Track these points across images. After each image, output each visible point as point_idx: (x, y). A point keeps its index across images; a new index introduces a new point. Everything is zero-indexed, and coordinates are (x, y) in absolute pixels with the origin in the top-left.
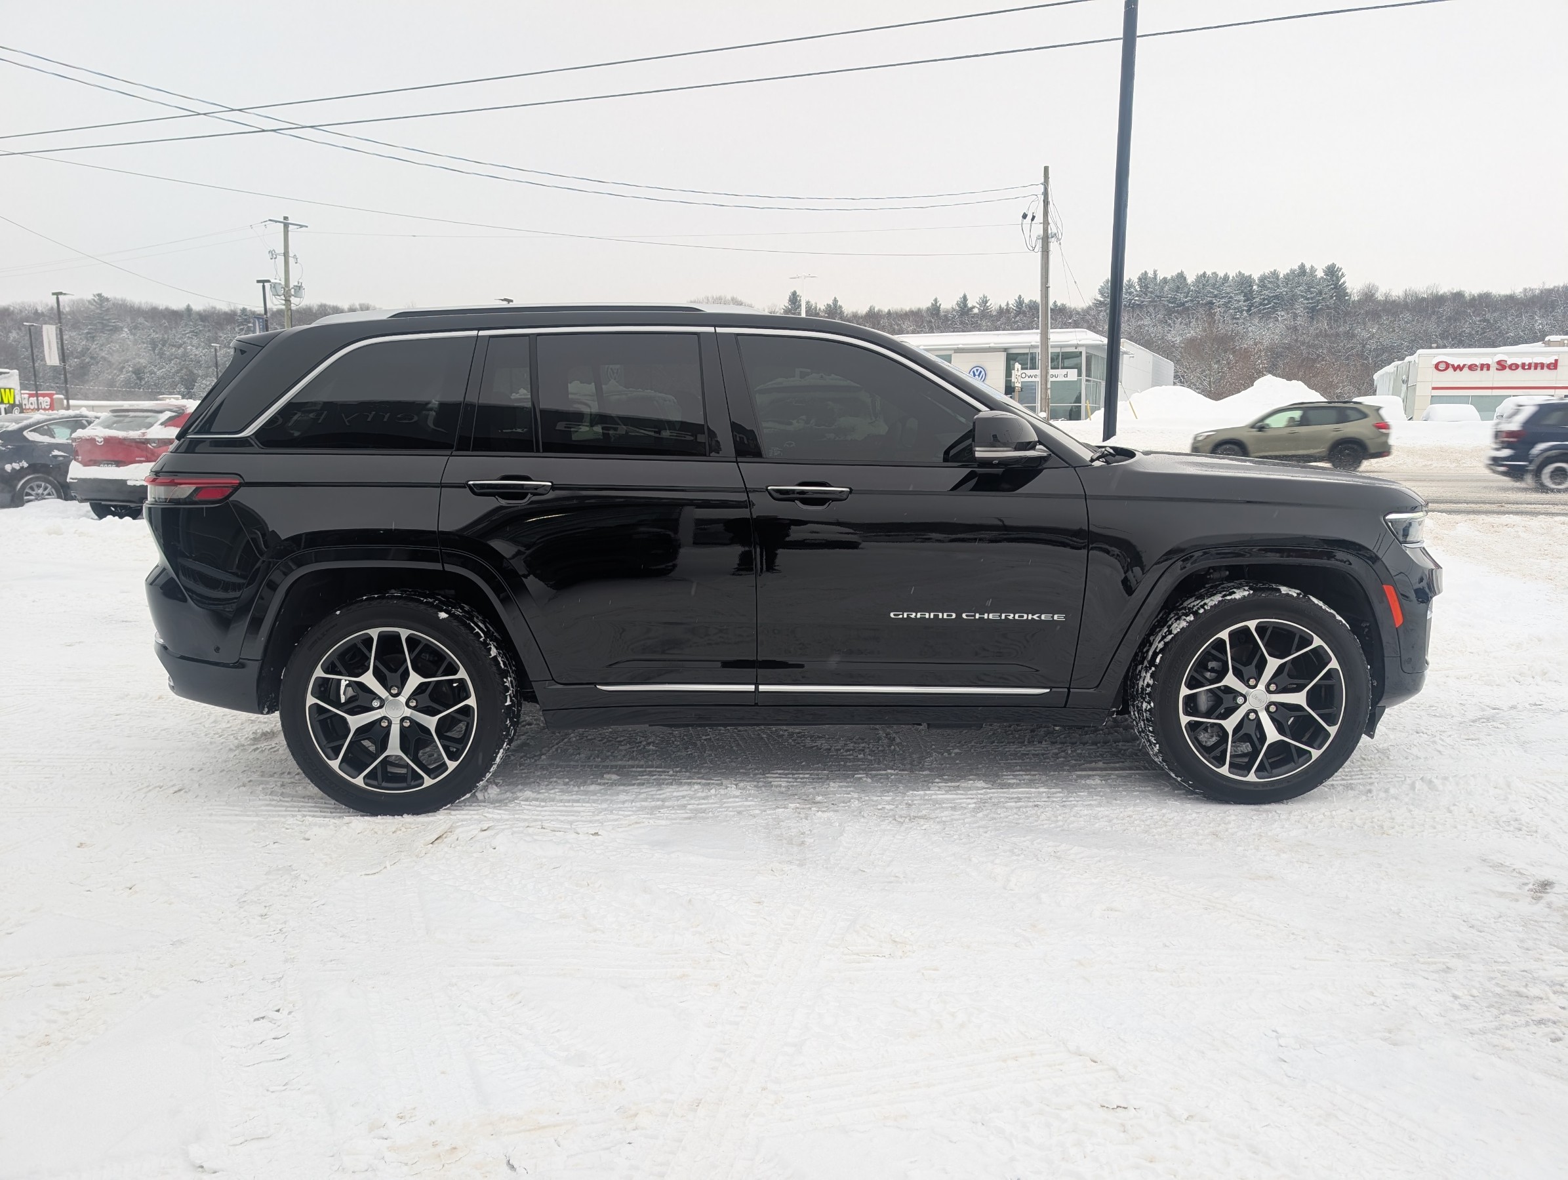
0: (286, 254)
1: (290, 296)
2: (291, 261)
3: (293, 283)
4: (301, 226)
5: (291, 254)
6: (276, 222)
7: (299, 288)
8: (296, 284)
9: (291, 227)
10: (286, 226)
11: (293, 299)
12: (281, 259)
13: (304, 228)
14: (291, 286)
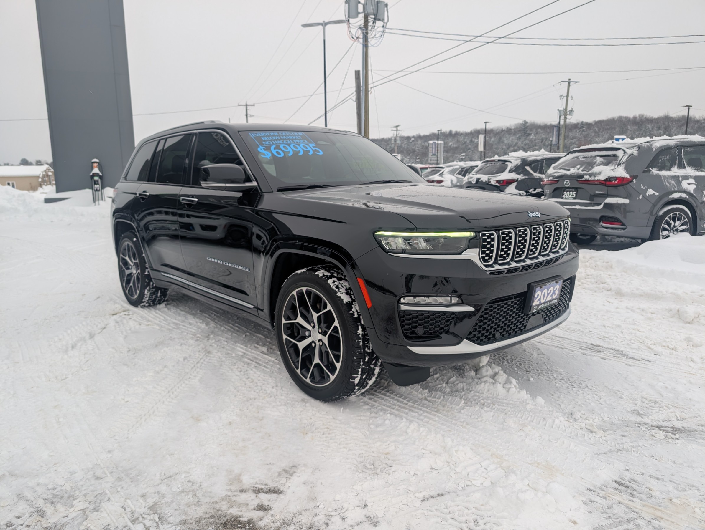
0: (567, 96)
1: (566, 115)
2: (570, 99)
3: (569, 109)
4: (576, 82)
5: (570, 95)
6: (565, 82)
7: (571, 111)
8: (570, 109)
9: (571, 83)
10: (569, 83)
11: (568, 117)
12: (565, 98)
13: (578, 83)
14: (568, 110)
